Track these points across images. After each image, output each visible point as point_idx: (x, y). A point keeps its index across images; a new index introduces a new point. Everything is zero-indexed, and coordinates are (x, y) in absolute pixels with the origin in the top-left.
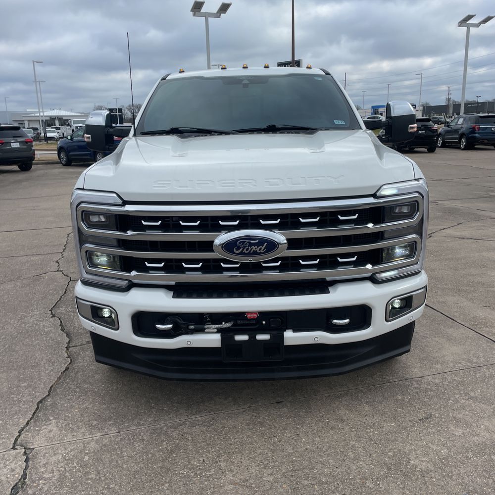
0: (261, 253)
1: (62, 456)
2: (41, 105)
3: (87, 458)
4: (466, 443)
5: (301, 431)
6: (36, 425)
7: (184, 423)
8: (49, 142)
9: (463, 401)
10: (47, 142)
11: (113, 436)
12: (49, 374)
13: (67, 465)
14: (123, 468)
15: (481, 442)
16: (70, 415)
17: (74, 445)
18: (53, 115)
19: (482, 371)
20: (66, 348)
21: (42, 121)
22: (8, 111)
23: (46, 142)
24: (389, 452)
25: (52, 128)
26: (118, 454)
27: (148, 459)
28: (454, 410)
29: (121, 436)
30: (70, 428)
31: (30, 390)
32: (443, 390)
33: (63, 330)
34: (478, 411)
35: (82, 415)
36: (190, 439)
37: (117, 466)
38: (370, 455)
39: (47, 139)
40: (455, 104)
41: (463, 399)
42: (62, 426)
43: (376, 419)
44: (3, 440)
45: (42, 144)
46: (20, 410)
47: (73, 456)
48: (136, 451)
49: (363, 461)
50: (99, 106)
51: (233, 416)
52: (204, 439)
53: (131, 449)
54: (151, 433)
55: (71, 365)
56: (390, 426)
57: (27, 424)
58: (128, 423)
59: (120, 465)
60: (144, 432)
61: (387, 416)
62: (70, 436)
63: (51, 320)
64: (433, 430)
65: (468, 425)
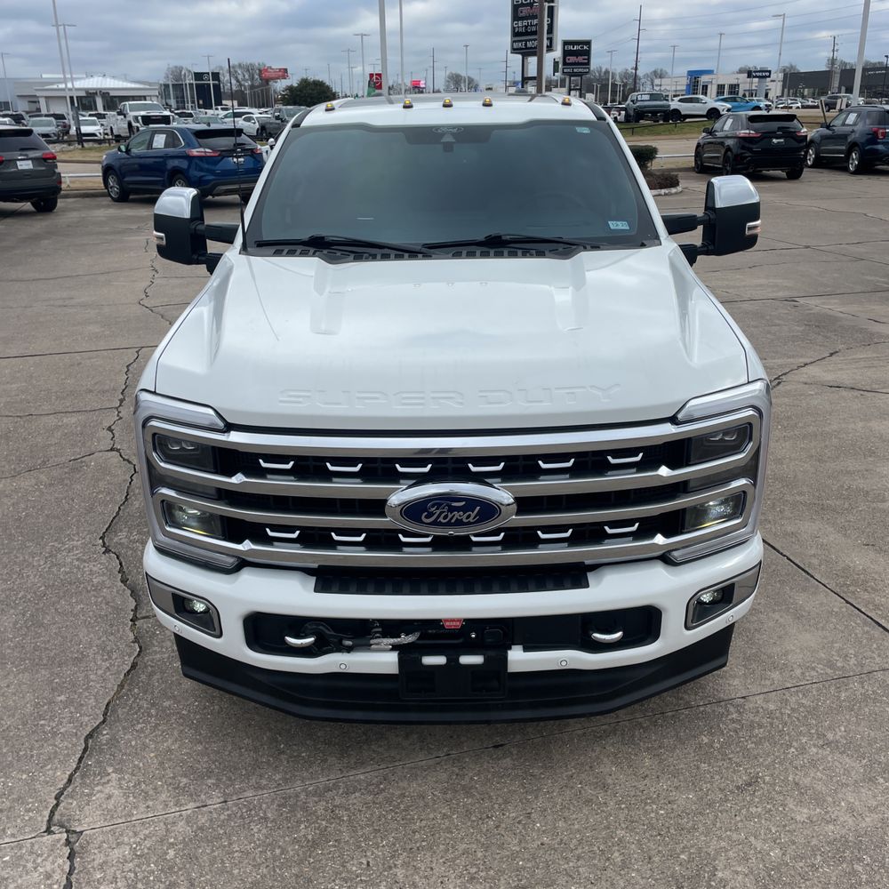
0: (469, 523)
1: (130, 849)
2: (68, 63)
3: (171, 853)
4: (813, 837)
5: (535, 806)
6: (83, 784)
7: (336, 786)
8: (85, 145)
9: (815, 750)
10: (83, 146)
11: (214, 809)
12: (103, 677)
13: (138, 866)
14: (232, 874)
15: (838, 836)
16: (141, 765)
17: (150, 826)
18: (90, 86)
19: (851, 686)
20: (131, 620)
21: (72, 98)
22: (8, 76)
23: (80, 147)
24: (682, 852)
25: (90, 115)
26: (225, 846)
27: (275, 858)
28: (796, 768)
29: (228, 810)
30: (142, 790)
31: (72, 709)
32: (780, 726)
33: (124, 581)
34: (837, 770)
35: (161, 763)
36: (345, 819)
37: (222, 871)
38: (650, 859)
39: (81, 138)
40: (845, 70)
41: (815, 745)
42: (128, 788)
43: (664, 785)
44: (30, 814)
45: (74, 150)
46: (56, 752)
47: (149, 849)
48: (255, 842)
49: (638, 870)
50: (176, 67)
51: (419, 772)
52: (369, 820)
53: (246, 838)
54: (279, 806)
55: (140, 658)
56: (686, 798)
57: (70, 781)
58: (241, 782)
59: (228, 869)
60: (267, 803)
61: (681, 778)
62: (142, 807)
63: (104, 558)
64: (759, 809)
65: (819, 800)
